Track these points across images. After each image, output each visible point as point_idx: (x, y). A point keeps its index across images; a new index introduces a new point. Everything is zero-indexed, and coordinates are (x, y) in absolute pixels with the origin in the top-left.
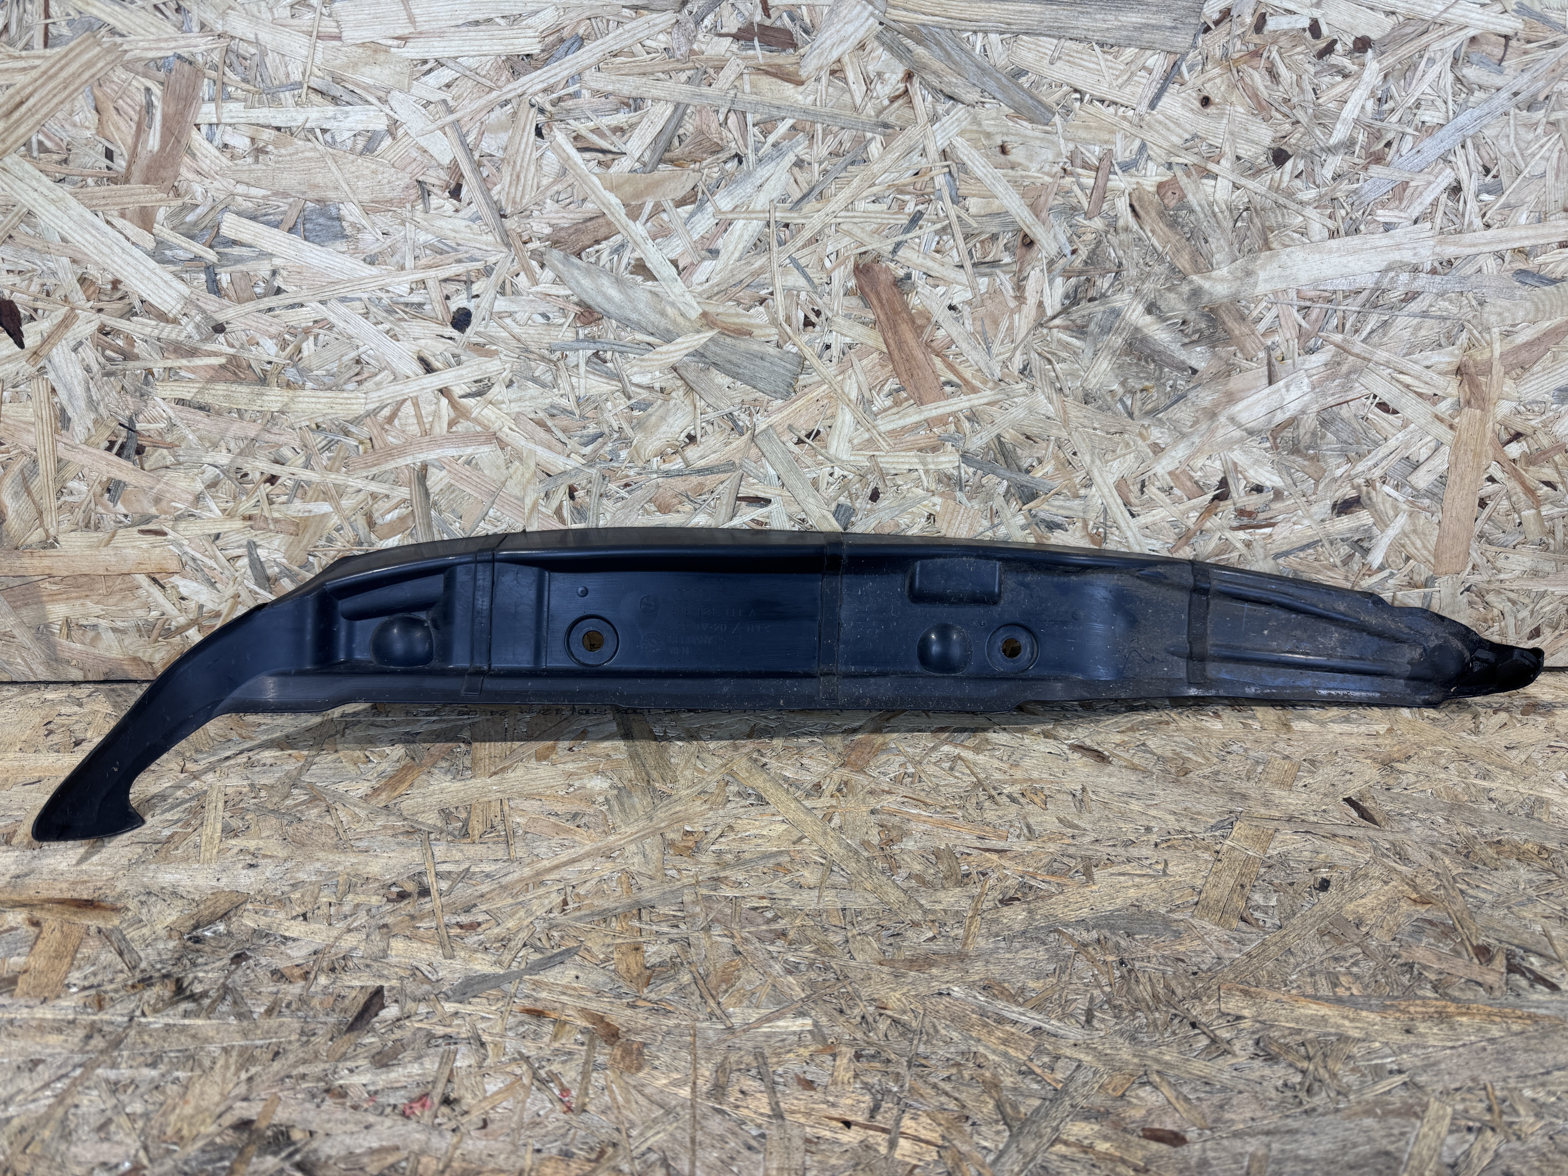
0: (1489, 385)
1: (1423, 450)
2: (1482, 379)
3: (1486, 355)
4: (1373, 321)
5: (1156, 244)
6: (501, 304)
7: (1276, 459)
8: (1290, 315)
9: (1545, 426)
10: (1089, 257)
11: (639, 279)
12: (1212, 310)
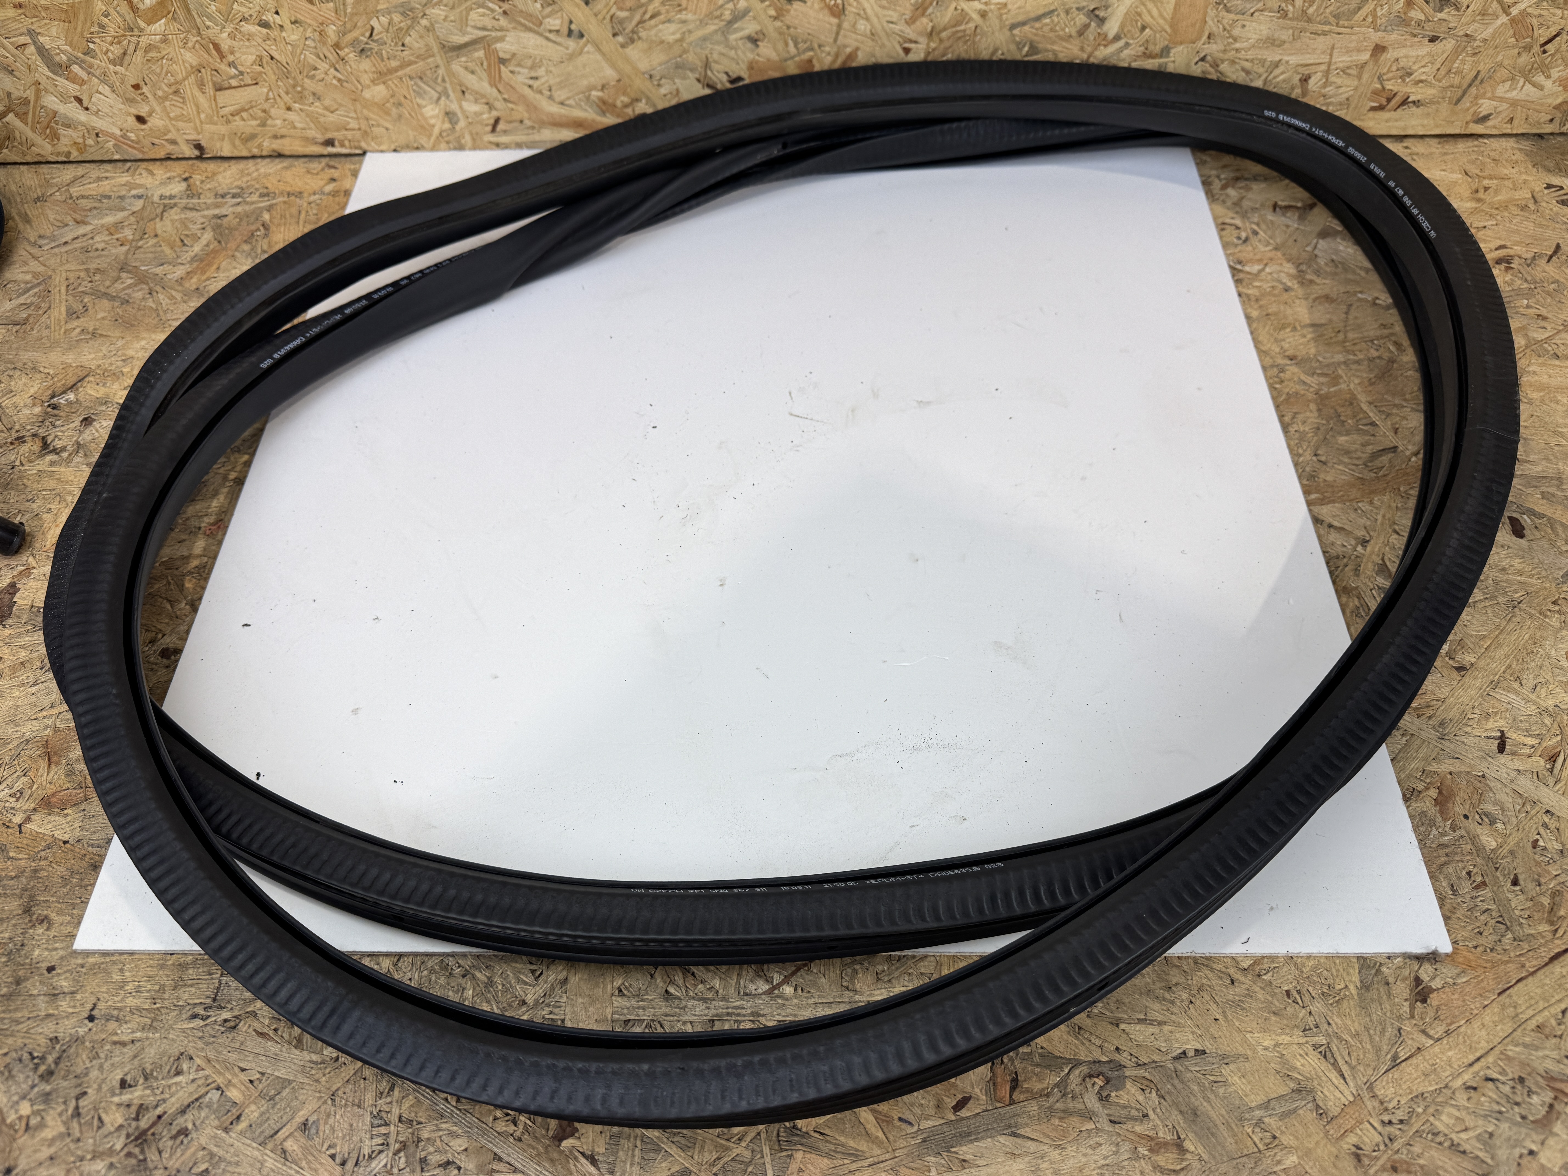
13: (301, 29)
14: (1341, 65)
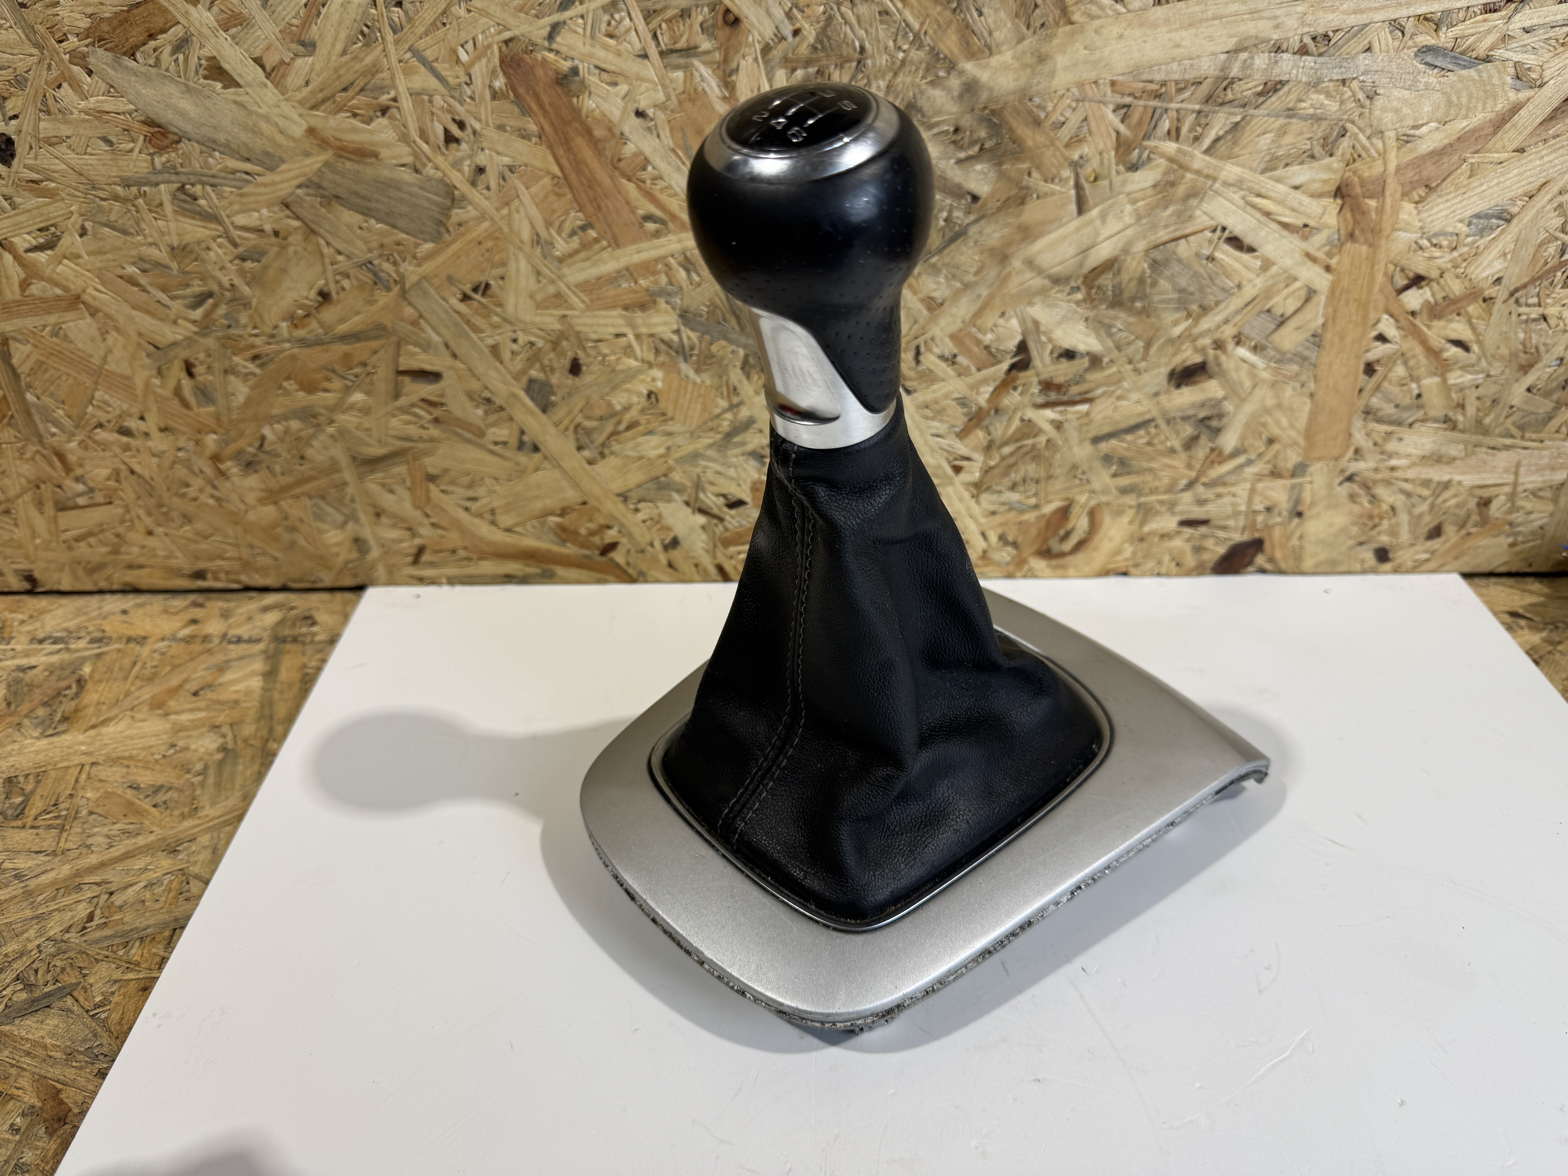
0: (1380, 211)
1: (1290, 300)
2: (1372, 203)
3: (1378, 169)
4: (1220, 123)
5: (910, 19)
6: (46, 127)
7: (1091, 314)
8: (1103, 117)
9: (1456, 267)
10: (818, 40)
11: (219, 85)
12: (993, 112)
13: (172, 438)
14: (1530, 486)
